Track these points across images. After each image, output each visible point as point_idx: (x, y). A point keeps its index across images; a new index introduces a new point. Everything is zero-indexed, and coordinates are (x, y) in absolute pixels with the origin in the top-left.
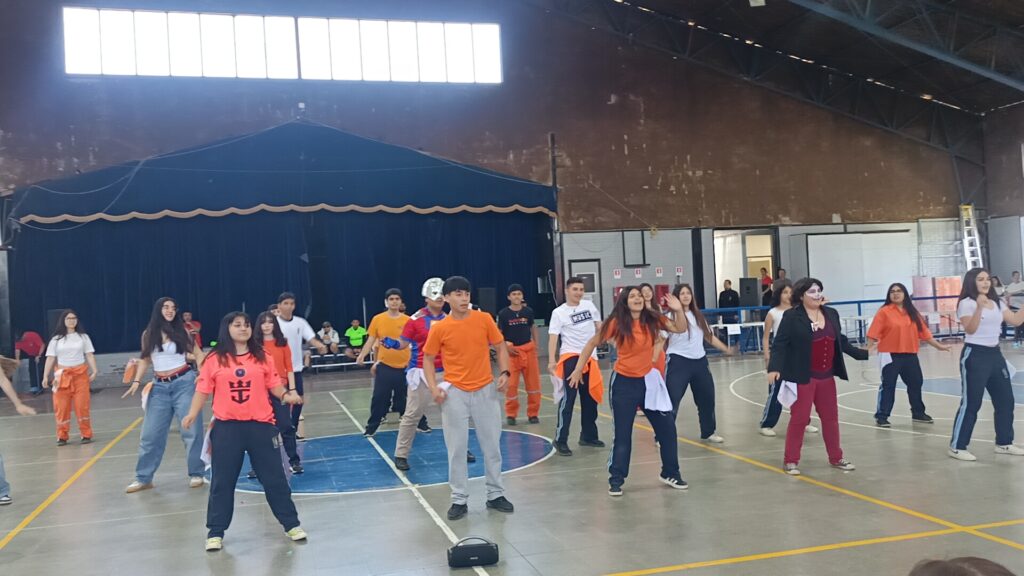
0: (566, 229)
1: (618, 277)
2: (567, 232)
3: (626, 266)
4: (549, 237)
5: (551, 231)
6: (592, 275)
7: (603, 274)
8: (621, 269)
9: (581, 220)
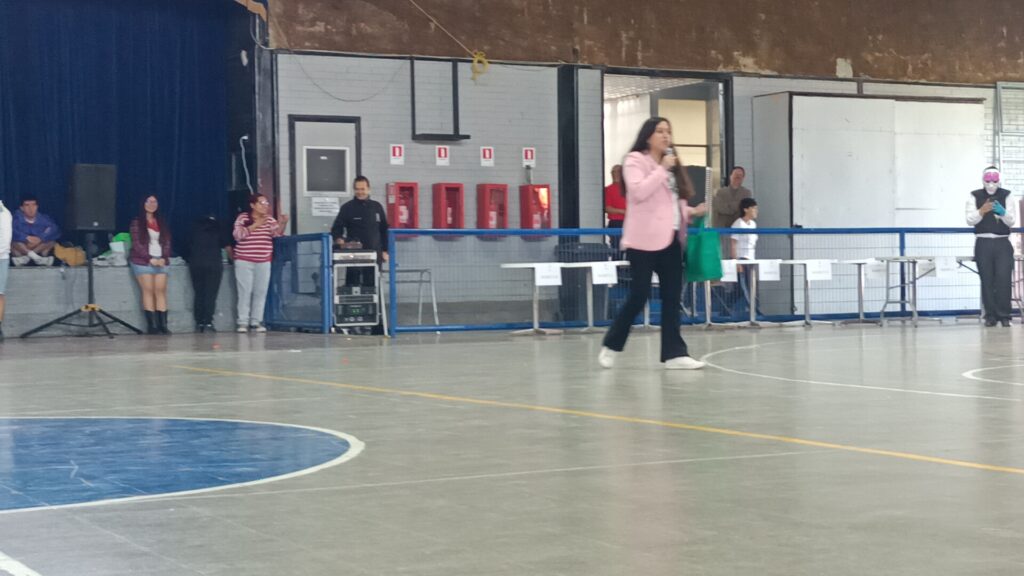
0: (285, 43)
1: (396, 161)
2: (288, 51)
3: (416, 138)
4: (245, 61)
5: (250, 46)
6: (342, 153)
7: (364, 151)
8: (406, 143)
9: (320, 27)
